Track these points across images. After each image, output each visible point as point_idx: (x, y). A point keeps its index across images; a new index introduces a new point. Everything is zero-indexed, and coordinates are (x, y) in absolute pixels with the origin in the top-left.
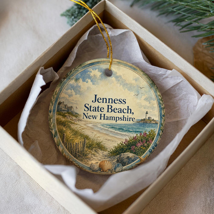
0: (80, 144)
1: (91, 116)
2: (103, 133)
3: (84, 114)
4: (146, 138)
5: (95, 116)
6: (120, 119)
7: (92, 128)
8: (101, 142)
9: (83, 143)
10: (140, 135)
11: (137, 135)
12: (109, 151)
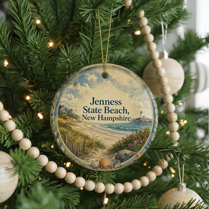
0: (80, 143)
1: (90, 118)
2: (102, 133)
3: (83, 115)
4: (141, 135)
5: (93, 117)
6: (116, 119)
7: (91, 129)
8: (100, 141)
9: (84, 142)
10: (136, 133)
11: (133, 133)
12: (108, 149)
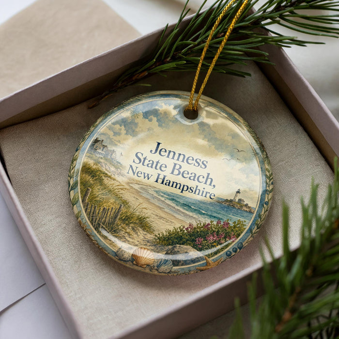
0: (110, 210)
1: (141, 173)
2: (154, 204)
3: (131, 166)
4: (226, 230)
5: (148, 175)
6: (189, 189)
7: (138, 192)
8: (147, 218)
9: (117, 211)
10: (218, 223)
11: (211, 222)
12: (156, 236)
